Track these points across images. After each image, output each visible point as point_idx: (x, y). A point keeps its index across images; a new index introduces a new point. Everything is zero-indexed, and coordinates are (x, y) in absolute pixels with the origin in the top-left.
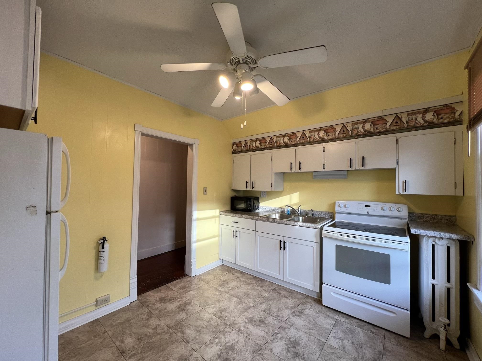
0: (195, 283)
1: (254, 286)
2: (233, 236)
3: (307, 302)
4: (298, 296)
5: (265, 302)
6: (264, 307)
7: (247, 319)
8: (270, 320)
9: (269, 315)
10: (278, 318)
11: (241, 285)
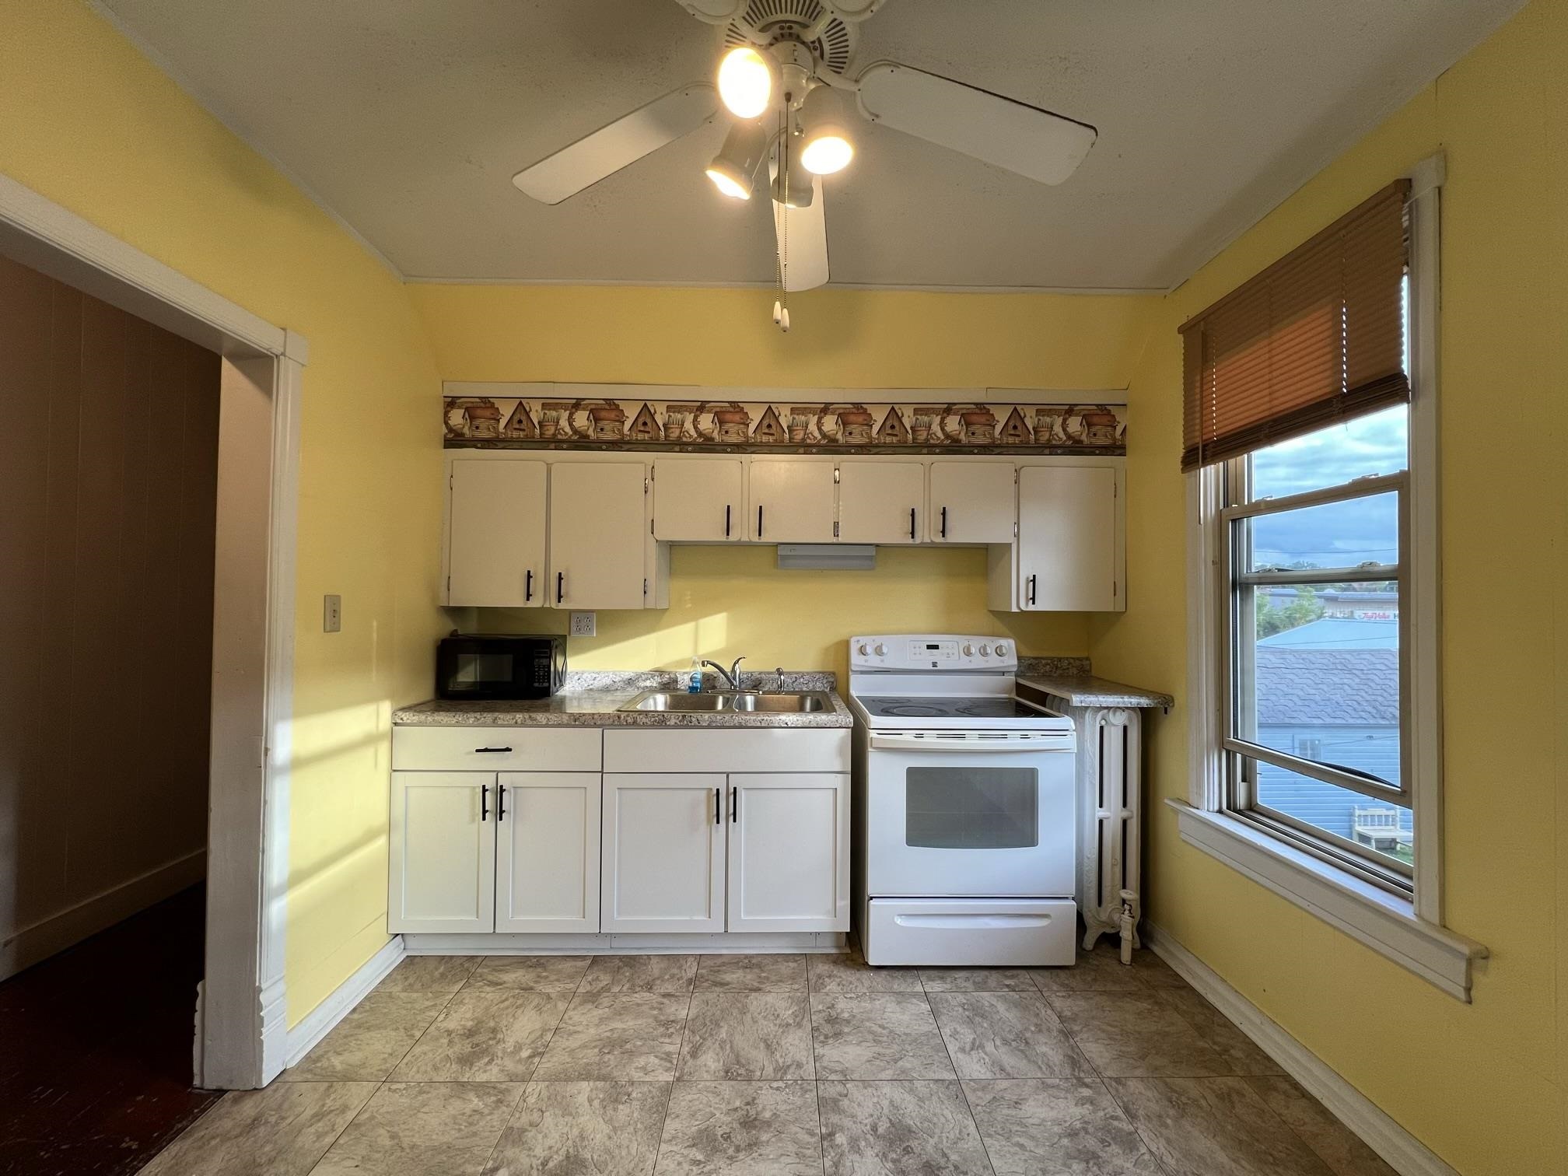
0: (309, 1112)
1: (615, 996)
2: (485, 812)
3: (820, 977)
4: (786, 968)
5: (704, 1039)
6: (716, 1064)
7: (693, 1146)
8: (770, 1100)
9: (754, 1083)
10: (789, 1077)
11: (566, 1016)
